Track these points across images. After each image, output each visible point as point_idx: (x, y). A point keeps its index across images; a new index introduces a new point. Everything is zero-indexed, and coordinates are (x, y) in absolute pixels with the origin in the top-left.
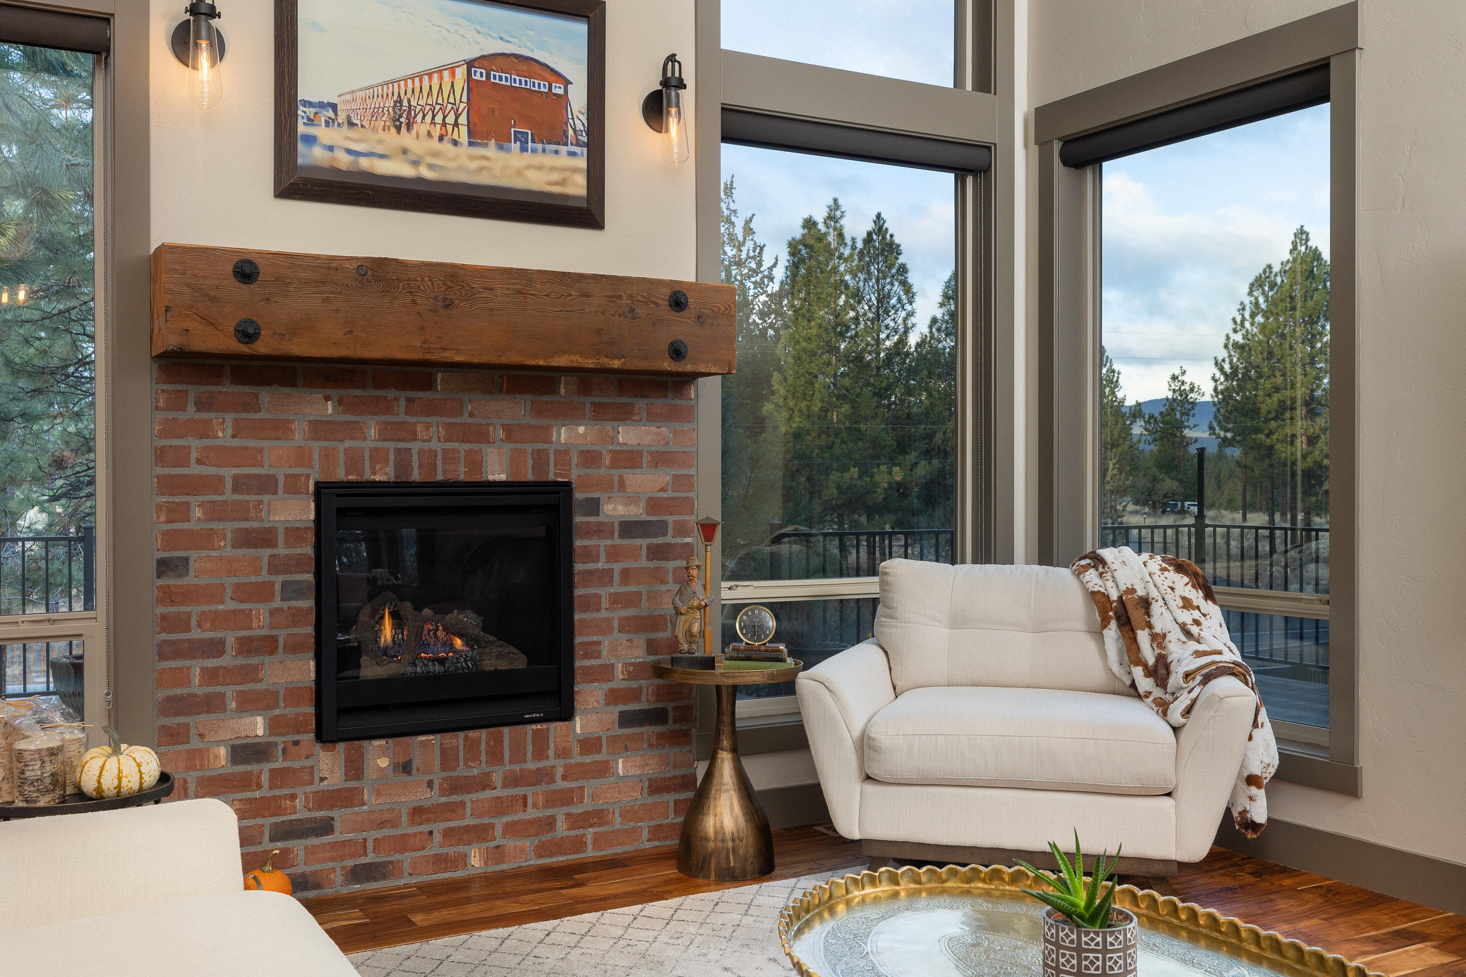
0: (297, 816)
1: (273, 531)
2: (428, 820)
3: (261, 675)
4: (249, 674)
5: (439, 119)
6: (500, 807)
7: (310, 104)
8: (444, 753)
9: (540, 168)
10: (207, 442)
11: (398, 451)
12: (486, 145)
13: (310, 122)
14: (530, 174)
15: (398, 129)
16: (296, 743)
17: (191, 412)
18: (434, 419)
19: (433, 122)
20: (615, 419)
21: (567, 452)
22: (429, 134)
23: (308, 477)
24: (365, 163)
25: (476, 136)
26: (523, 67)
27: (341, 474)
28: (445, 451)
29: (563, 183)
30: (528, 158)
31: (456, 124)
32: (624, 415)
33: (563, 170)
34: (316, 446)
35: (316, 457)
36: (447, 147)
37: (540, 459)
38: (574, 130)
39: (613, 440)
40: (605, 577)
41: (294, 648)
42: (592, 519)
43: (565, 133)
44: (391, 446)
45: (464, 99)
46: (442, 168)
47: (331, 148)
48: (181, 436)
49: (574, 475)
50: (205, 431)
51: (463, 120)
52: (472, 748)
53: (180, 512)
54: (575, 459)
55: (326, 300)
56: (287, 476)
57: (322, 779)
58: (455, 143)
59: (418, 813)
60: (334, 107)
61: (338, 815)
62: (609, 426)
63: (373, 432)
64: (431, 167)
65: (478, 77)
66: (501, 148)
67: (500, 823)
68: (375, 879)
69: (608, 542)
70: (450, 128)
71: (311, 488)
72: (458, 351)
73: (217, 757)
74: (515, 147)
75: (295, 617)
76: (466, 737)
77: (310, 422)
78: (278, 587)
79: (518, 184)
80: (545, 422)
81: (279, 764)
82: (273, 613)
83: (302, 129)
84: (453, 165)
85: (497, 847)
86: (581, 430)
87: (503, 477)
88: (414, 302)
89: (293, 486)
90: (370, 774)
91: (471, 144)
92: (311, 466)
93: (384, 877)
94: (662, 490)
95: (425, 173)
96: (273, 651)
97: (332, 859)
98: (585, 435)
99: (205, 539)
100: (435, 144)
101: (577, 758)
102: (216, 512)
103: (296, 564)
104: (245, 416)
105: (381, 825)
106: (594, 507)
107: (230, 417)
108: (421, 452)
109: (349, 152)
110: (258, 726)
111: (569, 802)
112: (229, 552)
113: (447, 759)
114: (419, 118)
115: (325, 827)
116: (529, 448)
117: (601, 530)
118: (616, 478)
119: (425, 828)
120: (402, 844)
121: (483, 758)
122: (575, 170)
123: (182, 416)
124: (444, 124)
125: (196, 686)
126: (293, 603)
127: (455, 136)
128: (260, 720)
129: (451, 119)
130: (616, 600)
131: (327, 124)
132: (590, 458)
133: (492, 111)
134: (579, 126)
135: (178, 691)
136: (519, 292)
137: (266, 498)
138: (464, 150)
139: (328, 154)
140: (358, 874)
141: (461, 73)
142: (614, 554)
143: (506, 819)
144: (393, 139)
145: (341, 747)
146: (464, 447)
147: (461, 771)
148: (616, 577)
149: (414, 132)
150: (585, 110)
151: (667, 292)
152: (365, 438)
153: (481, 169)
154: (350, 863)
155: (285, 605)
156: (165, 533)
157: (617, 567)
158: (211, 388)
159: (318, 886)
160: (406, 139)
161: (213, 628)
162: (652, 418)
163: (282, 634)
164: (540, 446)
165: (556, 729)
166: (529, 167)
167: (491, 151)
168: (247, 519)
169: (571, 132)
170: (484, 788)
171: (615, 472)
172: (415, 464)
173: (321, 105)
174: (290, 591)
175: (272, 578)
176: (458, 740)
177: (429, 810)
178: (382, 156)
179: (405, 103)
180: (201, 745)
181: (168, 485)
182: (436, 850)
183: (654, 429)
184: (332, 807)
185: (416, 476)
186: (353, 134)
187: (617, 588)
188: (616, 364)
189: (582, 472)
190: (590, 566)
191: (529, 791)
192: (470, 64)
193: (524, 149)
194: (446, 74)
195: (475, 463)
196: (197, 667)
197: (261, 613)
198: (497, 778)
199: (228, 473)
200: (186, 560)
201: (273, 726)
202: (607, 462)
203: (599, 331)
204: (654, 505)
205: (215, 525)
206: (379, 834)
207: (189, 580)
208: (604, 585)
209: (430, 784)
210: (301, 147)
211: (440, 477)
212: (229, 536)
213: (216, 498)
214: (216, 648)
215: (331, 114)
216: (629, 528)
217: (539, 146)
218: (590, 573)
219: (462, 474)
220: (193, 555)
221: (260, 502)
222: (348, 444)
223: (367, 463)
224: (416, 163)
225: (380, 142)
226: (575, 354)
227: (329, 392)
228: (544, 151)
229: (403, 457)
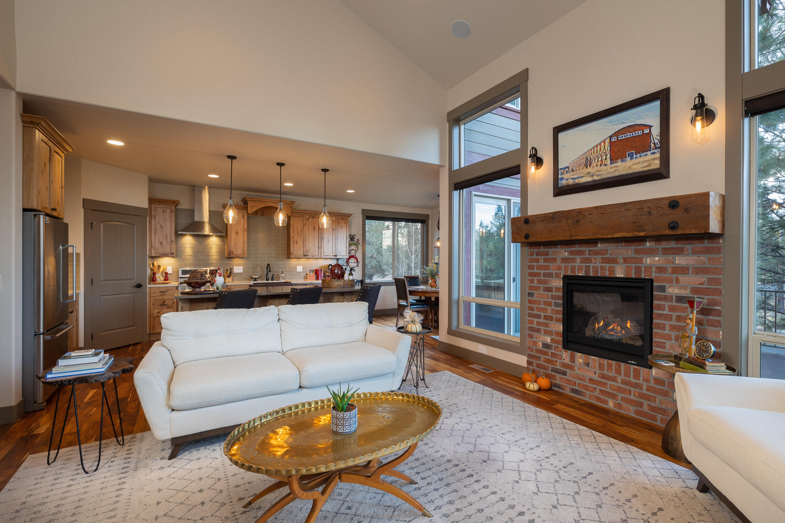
0: (557, 367)
1: (552, 288)
2: (595, 384)
3: (549, 326)
4: (546, 325)
5: (600, 159)
6: (620, 390)
7: (562, 169)
8: (600, 364)
9: (639, 163)
10: (538, 264)
11: (586, 266)
12: (617, 162)
13: (562, 174)
14: (634, 167)
15: (587, 167)
16: (557, 347)
17: (535, 256)
18: (598, 256)
19: (598, 161)
20: (674, 254)
21: (650, 267)
22: (597, 165)
23: (561, 273)
24: (577, 181)
25: (613, 160)
26: (632, 129)
27: (569, 273)
28: (601, 267)
29: (649, 165)
30: (634, 161)
31: (606, 159)
32: (679, 252)
33: (649, 160)
34: (563, 265)
35: (563, 268)
36: (603, 167)
37: (638, 270)
38: (654, 144)
39: (673, 262)
40: (668, 318)
41: (557, 320)
42: (661, 294)
43: (650, 147)
44: (584, 265)
45: (609, 149)
46: (601, 175)
47: (567, 179)
48: (533, 263)
49: (653, 276)
50: (537, 261)
51: (608, 156)
52: (610, 366)
53: (532, 281)
54: (654, 270)
55: (544, 226)
56: (556, 273)
57: (564, 360)
58: (606, 165)
59: (591, 380)
60: (568, 167)
61: (568, 371)
62: (671, 257)
63: (578, 261)
64: (597, 175)
65: (614, 140)
66: (622, 161)
67: (620, 395)
68: (578, 394)
69: (670, 304)
70: (604, 161)
71: (562, 276)
73: (539, 344)
74: (628, 159)
75: (557, 312)
76: (608, 362)
77: (561, 258)
78: (553, 303)
79: (630, 171)
80: (640, 256)
81: (553, 351)
82: (552, 310)
83: (560, 176)
84: (605, 172)
85: (619, 403)
86: (657, 259)
87: (622, 276)
88: (568, 223)
89: (557, 276)
90: (577, 363)
91: (611, 163)
92: (561, 270)
93: (581, 395)
94: (701, 284)
95: (596, 178)
96: (552, 320)
97: (566, 383)
98: (658, 261)
99: (537, 288)
100: (599, 168)
101: (652, 384)
102: (539, 282)
103: (558, 298)
104: (546, 257)
105: (580, 379)
106: (663, 289)
107: (543, 257)
108: (593, 267)
109: (572, 179)
110: (548, 340)
111: (650, 400)
112: (542, 292)
113: (601, 367)
114: (593, 162)
115: (565, 374)
116: (633, 266)
117: (666, 298)
118: (674, 278)
119: (594, 386)
120: (586, 387)
121: (614, 371)
122: (655, 159)
123: (533, 257)
124: (602, 160)
125: (535, 325)
126: (557, 308)
127: (606, 163)
128: (549, 338)
129: (604, 158)
130: (673, 328)
131: (566, 173)
132: (661, 269)
133: (619, 149)
134: (656, 141)
135: (532, 326)
136: (602, 213)
137: (551, 279)
138: (609, 166)
139: (567, 181)
140: (573, 391)
141: (607, 142)
142: (672, 309)
143: (623, 395)
144: (586, 171)
145: (569, 352)
146: (608, 265)
147: (605, 372)
148: (674, 318)
149: (592, 166)
150: (659, 135)
152: (576, 263)
153: (615, 171)
154: (572, 387)
155: (555, 308)
156: (529, 286)
157: (674, 314)
158: (539, 250)
159: (562, 389)
160: (590, 169)
161: (539, 311)
162: (694, 252)
163: (554, 316)
164: (638, 265)
165: (643, 371)
166: (634, 164)
167: (619, 163)
168: (546, 284)
169: (652, 145)
170: (614, 381)
171: (674, 276)
172: (591, 271)
173: (565, 168)
174: (556, 305)
175: (551, 300)
176: (605, 362)
177: (595, 381)
178: (582, 177)
179: (589, 158)
180: (536, 341)
181: (531, 274)
182: (597, 395)
183: (695, 258)
184: (566, 368)
185: (591, 274)
186: (574, 173)
187: (674, 323)
189: (657, 275)
190: (661, 312)
191: (633, 390)
192: (611, 137)
193: (632, 158)
194: (602, 144)
195: (612, 270)
196: (535, 320)
197: (549, 308)
198: (619, 379)
199: (542, 272)
200: (533, 293)
201: (552, 340)
202: (670, 271)
204: (695, 290)
205: (540, 285)
206: (580, 382)
207: (534, 298)
208: (668, 320)
209: (595, 373)
210: (559, 182)
211: (599, 275)
212: (542, 288)
213: (539, 278)
214: (539, 317)
215: (567, 170)
216: (680, 299)
217: (638, 155)
218: (660, 315)
219: (607, 274)
220: (535, 292)
221: (549, 280)
222: (572, 264)
223: (577, 270)
224: (592, 176)
225: (581, 173)
226: (623, 232)
227: (566, 249)
228: (640, 156)
229: (587, 268)
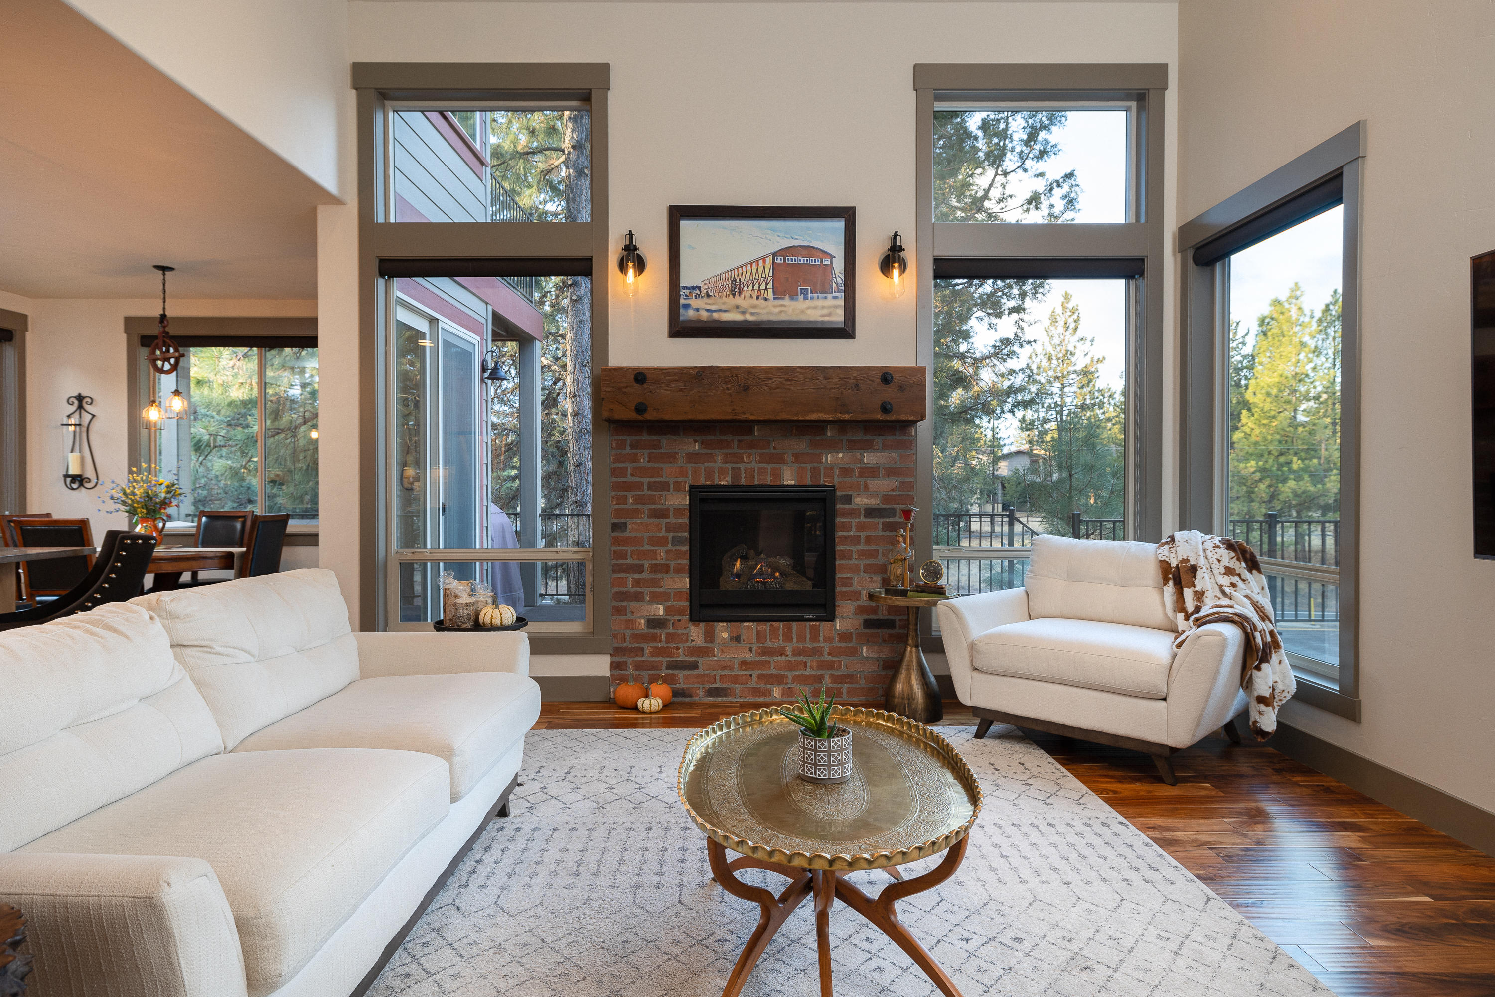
0: (680, 658)
1: (668, 510)
2: (749, 669)
3: (662, 584)
4: (655, 583)
5: (756, 287)
6: (791, 666)
7: (687, 288)
8: (758, 633)
9: (815, 308)
10: (635, 465)
11: (733, 468)
12: (783, 299)
13: (687, 297)
14: (809, 312)
15: (734, 295)
16: (679, 620)
17: (628, 450)
18: (754, 451)
19: (753, 289)
20: (861, 449)
21: (832, 468)
22: (751, 296)
23: (685, 482)
24: (716, 315)
25: (777, 295)
26: (806, 252)
27: (702, 481)
28: (759, 468)
29: (829, 315)
30: (808, 303)
31: (766, 289)
32: (867, 446)
33: (830, 307)
34: (690, 466)
35: (690, 472)
36: (761, 302)
37: (815, 472)
38: (837, 284)
39: (861, 461)
40: (856, 540)
41: (678, 571)
42: (847, 507)
43: (831, 286)
44: (730, 466)
45: (771, 274)
46: (758, 313)
47: (698, 310)
48: (624, 462)
49: (836, 481)
50: (634, 459)
51: (770, 286)
52: (774, 632)
53: (622, 500)
54: (837, 472)
55: (681, 390)
56: (676, 482)
57: (693, 641)
58: (766, 299)
59: (744, 664)
60: (699, 288)
61: (702, 661)
62: (858, 454)
63: (720, 459)
64: (752, 314)
65: (779, 261)
66: (792, 299)
67: (790, 675)
68: (721, 697)
69: (857, 520)
70: (762, 291)
71: (687, 488)
72: (752, 414)
73: (640, 624)
74: (801, 297)
75: (678, 555)
76: (771, 626)
77: (687, 454)
78: (670, 539)
79: (803, 318)
80: (818, 451)
81: (670, 630)
82: (668, 552)
83: (682, 301)
84: (765, 311)
85: (789, 688)
86: (840, 455)
87: (793, 482)
88: (728, 389)
89: (678, 487)
90: (718, 640)
91: (774, 299)
92: (687, 477)
93: (726, 696)
94: (893, 490)
95: (749, 317)
96: (667, 572)
97: (698, 683)
98: (842, 459)
99: (634, 514)
100: (754, 301)
101: (837, 643)
102: (640, 500)
103: (678, 528)
104: (654, 451)
105: (724, 668)
106: (848, 499)
107: (646, 452)
108: (746, 470)
109: (707, 310)
110: (660, 610)
111: (832, 668)
112: (646, 520)
113: (760, 636)
114: (745, 288)
115: (694, 666)
116: (809, 466)
117: (853, 513)
118: (862, 483)
119: (748, 673)
120: (735, 679)
121: (781, 637)
122: (836, 307)
123: (624, 452)
124: (759, 290)
125: (630, 587)
126: (678, 548)
127: (766, 295)
128: (661, 607)
129: (763, 286)
130: (862, 554)
131: (696, 297)
132: (846, 471)
133: (787, 279)
134: (840, 281)
135: (622, 589)
136: (788, 379)
137: (664, 493)
138: (771, 302)
139: (696, 313)
140: (711, 693)
141: (769, 260)
142: (861, 527)
143: (794, 673)
144: (731, 301)
145: (702, 624)
146: (769, 466)
147: (768, 644)
148: (862, 541)
149: (742, 296)
150: (843, 272)
151: (880, 374)
152: (715, 462)
153: (781, 312)
154: (708, 686)
155: (674, 549)
156: (616, 510)
157: (863, 535)
158: (639, 438)
159: (691, 696)
160: (738, 300)
161: (638, 559)
162: (885, 448)
163: (672, 564)
164: (816, 465)
165: (824, 626)
166: (809, 308)
167: (787, 301)
168: (654, 504)
169: (834, 285)
170: (782, 655)
171: (862, 480)
172: (743, 475)
173: (693, 288)
174: (676, 541)
175: (667, 534)
176: (766, 627)
177: (749, 663)
178: (725, 311)
179: (738, 281)
180: (632, 617)
181: (617, 486)
182: (754, 686)
183: (886, 454)
184: (698, 656)
185: (743, 481)
186: (710, 301)
187: (862, 547)
188: (847, 417)
189: (841, 479)
190: (846, 534)
191: (808, 659)
192: (774, 255)
193: (806, 298)
194: (761, 262)
195: (777, 474)
196: (631, 578)
197: (662, 552)
198: (789, 650)
199: (646, 480)
200: (625, 524)
201: (668, 610)
202: (857, 474)
203: (837, 399)
204: (886, 498)
205: (639, 507)
206: (723, 673)
207: (627, 534)
208: (855, 545)
209: (751, 649)
210: (682, 310)
211: (756, 482)
212: (646, 512)
213: (640, 493)
214: (639, 569)
215: (698, 292)
216: (870, 512)
217: (815, 295)
218: (845, 537)
219: (769, 480)
220: (629, 521)
221: (661, 495)
222: (706, 465)
223: (716, 475)
224: (743, 313)
225: (724, 303)
226: (821, 412)
227: (698, 438)
228: (818, 298)
229: (736, 472)
